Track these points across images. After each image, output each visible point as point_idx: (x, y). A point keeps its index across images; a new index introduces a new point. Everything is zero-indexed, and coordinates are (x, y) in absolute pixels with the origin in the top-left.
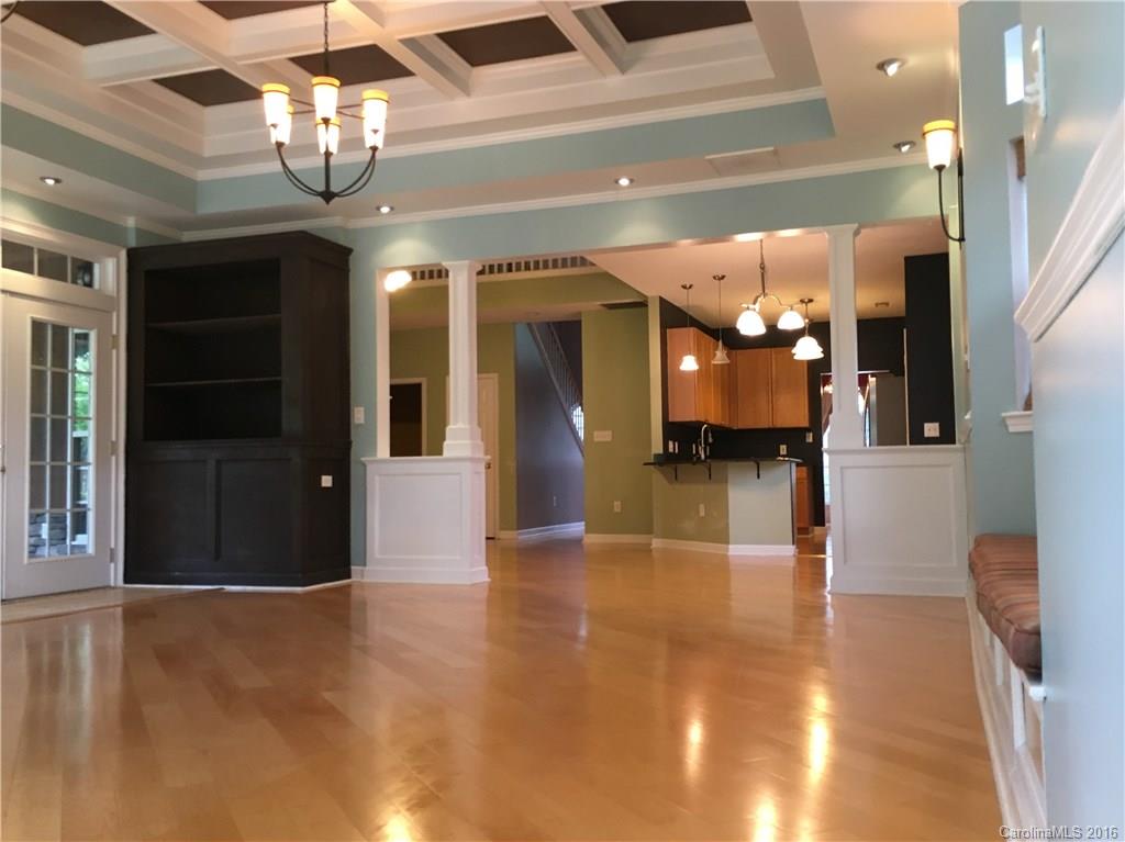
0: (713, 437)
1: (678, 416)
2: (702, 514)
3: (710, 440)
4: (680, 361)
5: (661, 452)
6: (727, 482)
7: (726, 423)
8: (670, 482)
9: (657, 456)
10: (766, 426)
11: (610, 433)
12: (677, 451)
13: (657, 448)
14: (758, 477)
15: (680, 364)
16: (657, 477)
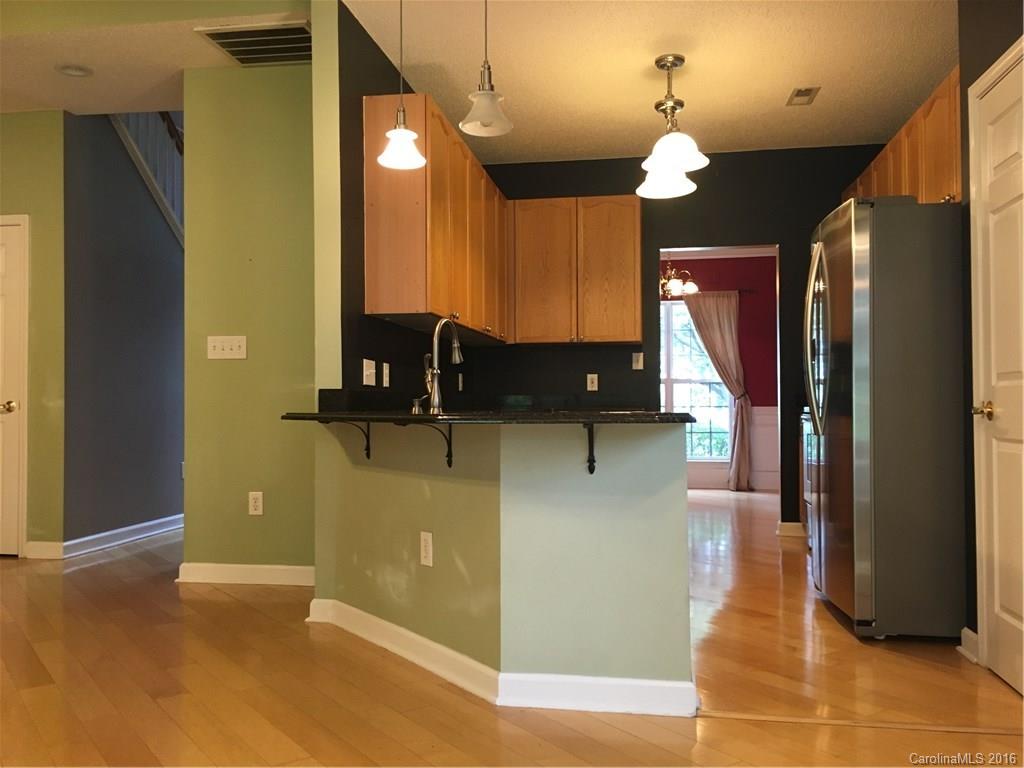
0: (462, 349)
1: (386, 299)
2: (427, 559)
3: (457, 358)
4: (380, 144)
5: (337, 383)
6: (493, 477)
7: (495, 331)
8: (356, 462)
9: (324, 394)
10: (567, 340)
11: (242, 340)
12: (386, 383)
13: (329, 374)
14: (591, 470)
15: (379, 151)
16: (327, 447)
